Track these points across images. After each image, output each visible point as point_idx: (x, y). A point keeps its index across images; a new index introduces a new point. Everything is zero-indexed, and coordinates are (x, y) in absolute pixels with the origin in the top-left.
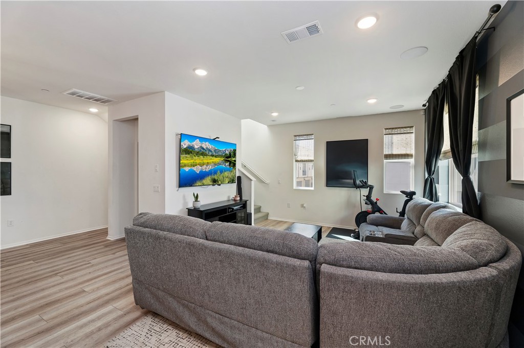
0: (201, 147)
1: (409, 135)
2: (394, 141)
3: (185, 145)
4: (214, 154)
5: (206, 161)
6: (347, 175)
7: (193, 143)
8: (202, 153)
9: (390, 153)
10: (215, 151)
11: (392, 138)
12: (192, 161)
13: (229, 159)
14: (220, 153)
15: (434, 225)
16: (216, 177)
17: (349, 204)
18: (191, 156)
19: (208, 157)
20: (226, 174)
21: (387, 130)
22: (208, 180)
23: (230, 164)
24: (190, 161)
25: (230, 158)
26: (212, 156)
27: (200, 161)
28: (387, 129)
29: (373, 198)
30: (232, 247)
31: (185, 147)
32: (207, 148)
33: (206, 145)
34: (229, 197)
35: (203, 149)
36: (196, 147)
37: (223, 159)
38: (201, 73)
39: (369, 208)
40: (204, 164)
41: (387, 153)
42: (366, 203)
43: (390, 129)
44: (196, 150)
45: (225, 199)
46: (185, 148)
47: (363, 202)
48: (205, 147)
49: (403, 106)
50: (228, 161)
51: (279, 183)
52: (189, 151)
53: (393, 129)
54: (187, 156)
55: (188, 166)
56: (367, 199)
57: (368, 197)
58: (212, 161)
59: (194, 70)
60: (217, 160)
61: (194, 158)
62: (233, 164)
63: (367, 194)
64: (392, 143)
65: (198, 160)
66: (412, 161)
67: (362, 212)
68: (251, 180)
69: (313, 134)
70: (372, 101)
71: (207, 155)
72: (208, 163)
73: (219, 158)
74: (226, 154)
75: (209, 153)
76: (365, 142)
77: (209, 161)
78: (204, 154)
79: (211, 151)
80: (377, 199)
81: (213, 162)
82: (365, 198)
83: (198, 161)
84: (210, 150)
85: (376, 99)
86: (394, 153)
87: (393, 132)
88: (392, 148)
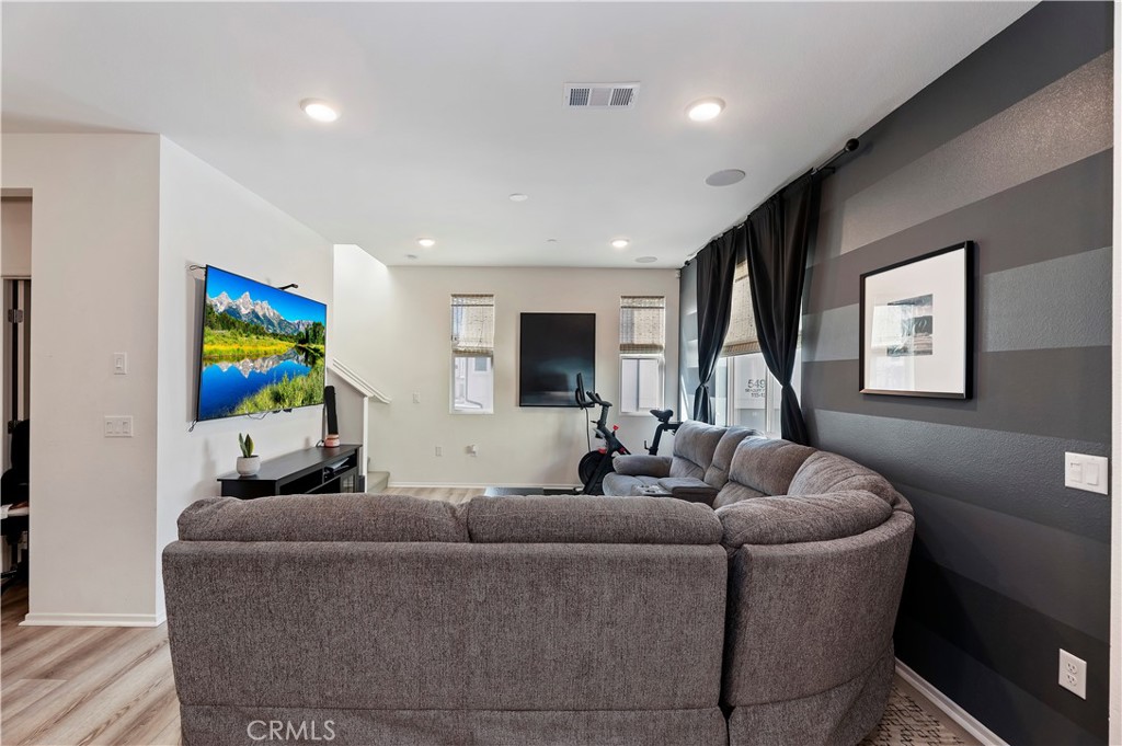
0: (253, 312)
1: (656, 311)
2: (636, 321)
3: (221, 304)
4: (278, 331)
5: (261, 349)
6: (560, 383)
7: (238, 303)
8: (255, 327)
9: (629, 342)
10: (279, 324)
11: (632, 314)
12: (235, 347)
13: (305, 346)
14: (290, 331)
15: (755, 463)
16: (280, 388)
17: (563, 441)
18: (233, 334)
19: (267, 338)
20: (300, 381)
21: (626, 300)
22: (264, 397)
23: (306, 357)
24: (231, 348)
25: (309, 344)
26: (275, 335)
27: (251, 348)
28: (625, 297)
29: (609, 426)
30: (559, 547)
31: (221, 309)
32: (264, 316)
33: (262, 308)
34: (307, 441)
35: (258, 317)
36: (244, 311)
37: (293, 345)
38: (322, 113)
39: (601, 445)
40: (258, 356)
41: (625, 342)
42: (598, 436)
43: (630, 297)
44: (244, 319)
45: (299, 445)
46: (221, 314)
47: (592, 434)
48: (260, 314)
49: (655, 259)
50: (303, 350)
51: (416, 402)
52: (229, 320)
53: (634, 297)
54: (226, 332)
55: (227, 359)
56: (599, 428)
57: (601, 424)
58: (273, 348)
59: (303, 103)
60: (285, 346)
61: (240, 338)
62: (313, 357)
63: (598, 418)
64: (633, 324)
65: (248, 344)
66: (660, 355)
67: (591, 454)
68: (363, 396)
69: (492, 296)
70: (620, 244)
71: (264, 334)
72: (266, 353)
73: (287, 343)
74: (300, 334)
75: (268, 328)
76: (590, 319)
77: (268, 349)
78: (258, 331)
79: (273, 325)
80: (615, 428)
81: (275, 352)
82: (596, 425)
83: (247, 348)
84: (270, 322)
85: (627, 241)
86: (636, 342)
87: (635, 304)
88: (632, 331)
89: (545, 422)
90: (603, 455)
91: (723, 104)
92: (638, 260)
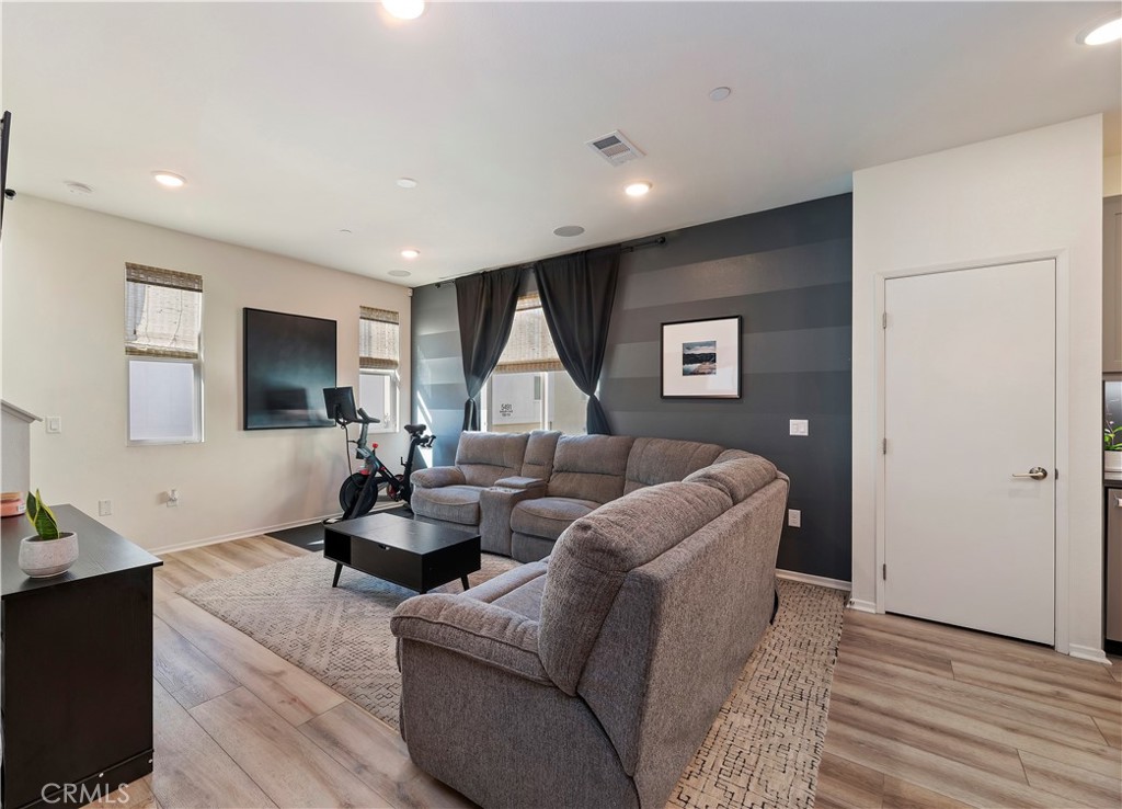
1: (391, 326)
2: (373, 333)
6: (295, 399)
9: (368, 356)
11: (370, 327)
21: (364, 311)
28: (364, 307)
29: (369, 445)
41: (364, 356)
42: (358, 456)
43: (368, 309)
53: (372, 310)
56: (360, 447)
57: (361, 443)
63: (358, 437)
66: (394, 371)
67: (353, 478)
70: (409, 254)
80: (375, 445)
85: (418, 252)
86: (374, 356)
87: (372, 317)
88: (370, 345)
89: (276, 447)
90: (366, 477)
91: (651, 186)
92: (392, 273)
